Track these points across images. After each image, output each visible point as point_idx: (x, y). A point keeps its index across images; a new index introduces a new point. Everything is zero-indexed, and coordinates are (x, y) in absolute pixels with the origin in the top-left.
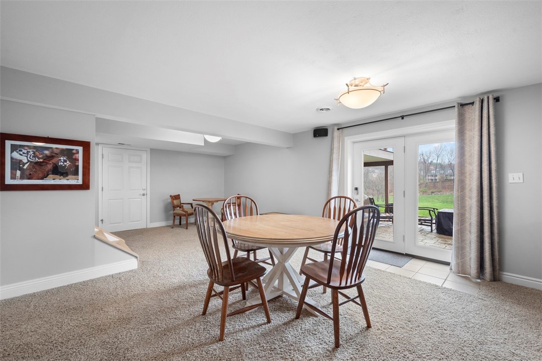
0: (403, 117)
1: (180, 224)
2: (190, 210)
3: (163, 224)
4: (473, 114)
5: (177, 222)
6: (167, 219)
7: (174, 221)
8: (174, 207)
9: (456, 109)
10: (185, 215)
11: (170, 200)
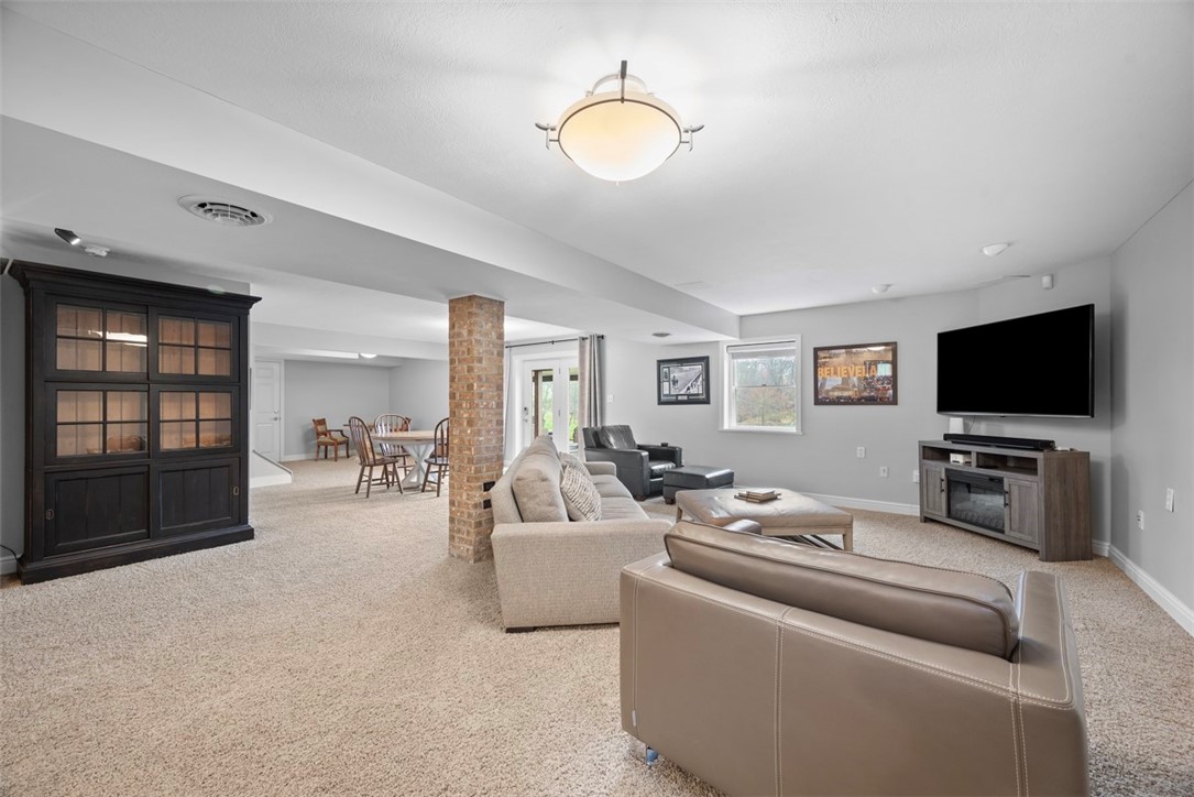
0: (553, 342)
1: (326, 457)
2: (340, 438)
3: (303, 457)
4: (588, 341)
5: (322, 455)
6: (307, 451)
7: (318, 452)
8: (318, 434)
9: (577, 342)
10: (332, 444)
11: (312, 425)
